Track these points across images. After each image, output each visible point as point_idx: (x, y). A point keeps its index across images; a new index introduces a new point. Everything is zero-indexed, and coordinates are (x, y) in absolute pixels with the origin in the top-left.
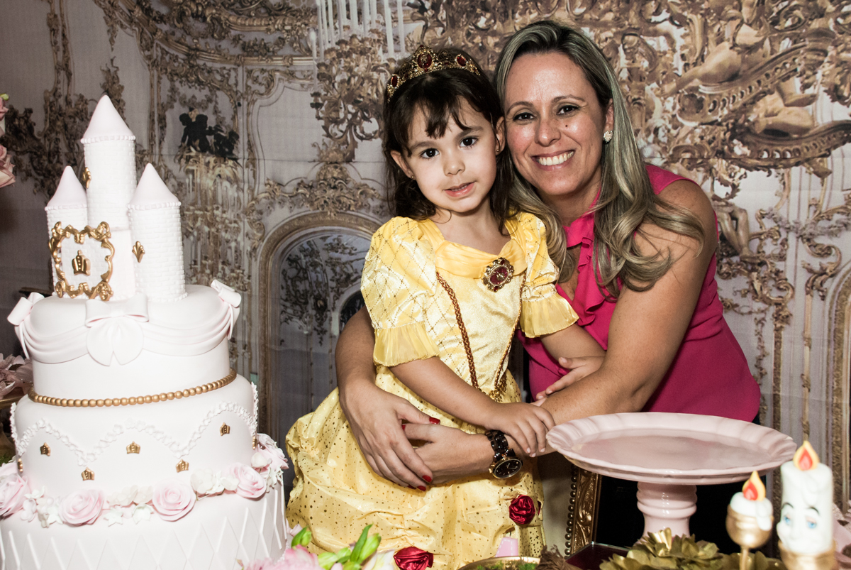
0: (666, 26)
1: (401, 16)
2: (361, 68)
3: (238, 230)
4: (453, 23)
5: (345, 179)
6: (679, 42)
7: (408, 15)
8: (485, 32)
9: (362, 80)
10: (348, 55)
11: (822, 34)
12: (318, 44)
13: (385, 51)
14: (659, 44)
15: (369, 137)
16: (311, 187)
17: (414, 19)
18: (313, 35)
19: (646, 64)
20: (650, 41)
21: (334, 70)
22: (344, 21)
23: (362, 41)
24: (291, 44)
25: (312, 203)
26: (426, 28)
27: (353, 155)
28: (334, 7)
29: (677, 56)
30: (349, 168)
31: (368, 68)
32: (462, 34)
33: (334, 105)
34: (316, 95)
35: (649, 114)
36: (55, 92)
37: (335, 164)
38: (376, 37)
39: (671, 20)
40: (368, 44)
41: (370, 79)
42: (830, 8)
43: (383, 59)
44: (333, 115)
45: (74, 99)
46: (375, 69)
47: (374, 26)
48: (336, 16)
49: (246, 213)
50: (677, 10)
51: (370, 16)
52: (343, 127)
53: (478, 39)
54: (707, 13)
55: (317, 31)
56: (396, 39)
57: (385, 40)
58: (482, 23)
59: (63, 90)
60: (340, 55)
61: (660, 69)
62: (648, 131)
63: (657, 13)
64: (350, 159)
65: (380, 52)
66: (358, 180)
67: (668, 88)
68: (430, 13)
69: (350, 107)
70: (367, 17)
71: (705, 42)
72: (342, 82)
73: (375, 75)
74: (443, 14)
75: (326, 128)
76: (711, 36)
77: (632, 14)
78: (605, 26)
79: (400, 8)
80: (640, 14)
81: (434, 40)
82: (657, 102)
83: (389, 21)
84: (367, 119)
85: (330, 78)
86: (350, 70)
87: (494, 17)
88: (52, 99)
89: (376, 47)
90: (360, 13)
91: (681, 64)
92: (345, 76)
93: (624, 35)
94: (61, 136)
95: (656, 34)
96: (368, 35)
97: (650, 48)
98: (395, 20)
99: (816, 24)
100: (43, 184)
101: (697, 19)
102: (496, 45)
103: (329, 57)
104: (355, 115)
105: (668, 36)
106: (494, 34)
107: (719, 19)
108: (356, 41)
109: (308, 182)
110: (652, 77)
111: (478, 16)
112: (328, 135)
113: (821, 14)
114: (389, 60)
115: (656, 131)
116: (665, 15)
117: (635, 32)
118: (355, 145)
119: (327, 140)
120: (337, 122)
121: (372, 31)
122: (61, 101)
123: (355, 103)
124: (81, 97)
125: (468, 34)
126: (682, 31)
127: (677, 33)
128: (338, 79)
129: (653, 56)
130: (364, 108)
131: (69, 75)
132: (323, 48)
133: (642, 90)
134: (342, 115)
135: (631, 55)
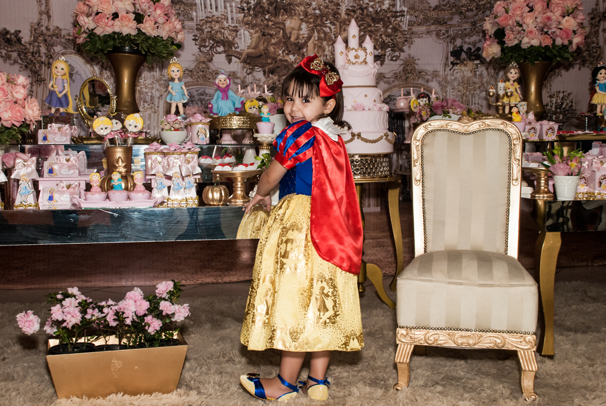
0: (329, 25)
1: (234, 11)
2: (217, 27)
3: (153, 88)
4: (256, 16)
5: (208, 68)
6: (333, 30)
7: (238, 11)
8: (268, 20)
9: (217, 32)
10: (211, 22)
11: (371, 31)
12: (197, 17)
13: (227, 22)
14: (327, 30)
15: (220, 53)
16: (191, 71)
17: (240, 12)
18: (194, 14)
19: (323, 36)
20: (324, 29)
21: (204, 27)
22: (209, 10)
23: (217, 18)
24: (184, 16)
25: (192, 77)
26: (245, 16)
27: (212, 59)
28: (205, 4)
29: (332, 34)
30: (210, 64)
31: (220, 28)
32: (259, 20)
33: (204, 40)
34: (195, 36)
35: (324, 51)
36: (39, 24)
37: (204, 63)
38: (223, 17)
39: (331, 23)
40: (220, 19)
41: (220, 32)
42: (373, 25)
43: (226, 25)
44: (203, 44)
45: (52, 28)
46: (223, 28)
47: (223, 13)
48: (205, 8)
49: (157, 81)
50: (332, 20)
51: (221, 9)
52: (208, 49)
53: (265, 22)
54: (341, 22)
55: (196, 12)
56: (232, 19)
57: (228, 19)
58: (267, 17)
59: (45, 23)
60: (207, 22)
61: (328, 37)
62: (324, 56)
63: (326, 21)
64: (211, 60)
65: (225, 22)
66: (214, 69)
67: (330, 43)
68: (246, 11)
69: (211, 41)
70: (220, 9)
71: (341, 31)
72: (208, 32)
73: (223, 31)
74: (252, 12)
75: (199, 49)
76: (342, 29)
77: (319, 20)
78: (310, 23)
79: (234, 8)
80: (321, 20)
81: (248, 21)
82: (327, 47)
83: (229, 12)
84: (219, 46)
85: (202, 30)
86: (212, 28)
87: (271, 15)
88: (36, 27)
89: (223, 21)
90: (216, 8)
91: (334, 36)
92: (209, 30)
93: (316, 26)
94: (41, 45)
95: (326, 27)
96: (220, 16)
97: (324, 31)
98: (232, 12)
99: (369, 29)
100: (26, 67)
101: (338, 24)
102: (272, 25)
103: (202, 22)
104: (213, 45)
105: (330, 28)
106: (272, 21)
107: (344, 24)
108: (214, 18)
109: (190, 69)
110: (325, 40)
111: (266, 14)
112: (201, 51)
113: (370, 26)
114: (230, 26)
115: (326, 56)
116: (328, 22)
117: (320, 26)
118: (213, 55)
119: (200, 53)
120: (205, 47)
121: (222, 15)
122: (43, 29)
123: (213, 40)
124: (58, 28)
125: (262, 20)
126: (334, 27)
127: (332, 27)
128: (206, 30)
129: (325, 33)
130: (217, 42)
131: (49, 17)
132: (199, 19)
133: (322, 43)
134: (207, 44)
135: (318, 32)
